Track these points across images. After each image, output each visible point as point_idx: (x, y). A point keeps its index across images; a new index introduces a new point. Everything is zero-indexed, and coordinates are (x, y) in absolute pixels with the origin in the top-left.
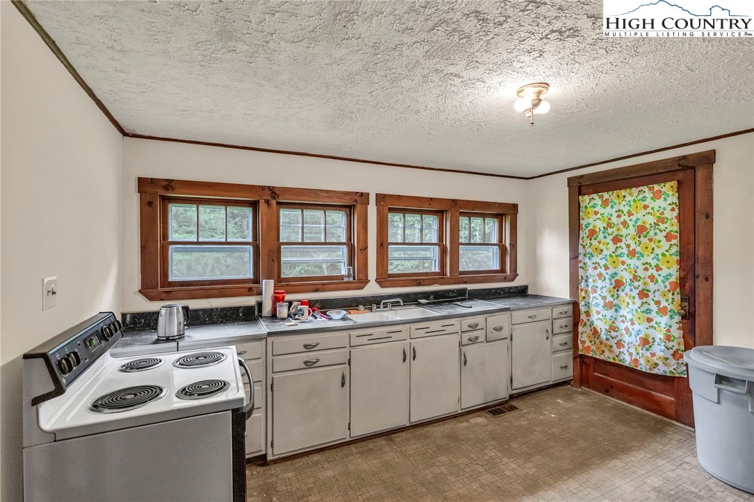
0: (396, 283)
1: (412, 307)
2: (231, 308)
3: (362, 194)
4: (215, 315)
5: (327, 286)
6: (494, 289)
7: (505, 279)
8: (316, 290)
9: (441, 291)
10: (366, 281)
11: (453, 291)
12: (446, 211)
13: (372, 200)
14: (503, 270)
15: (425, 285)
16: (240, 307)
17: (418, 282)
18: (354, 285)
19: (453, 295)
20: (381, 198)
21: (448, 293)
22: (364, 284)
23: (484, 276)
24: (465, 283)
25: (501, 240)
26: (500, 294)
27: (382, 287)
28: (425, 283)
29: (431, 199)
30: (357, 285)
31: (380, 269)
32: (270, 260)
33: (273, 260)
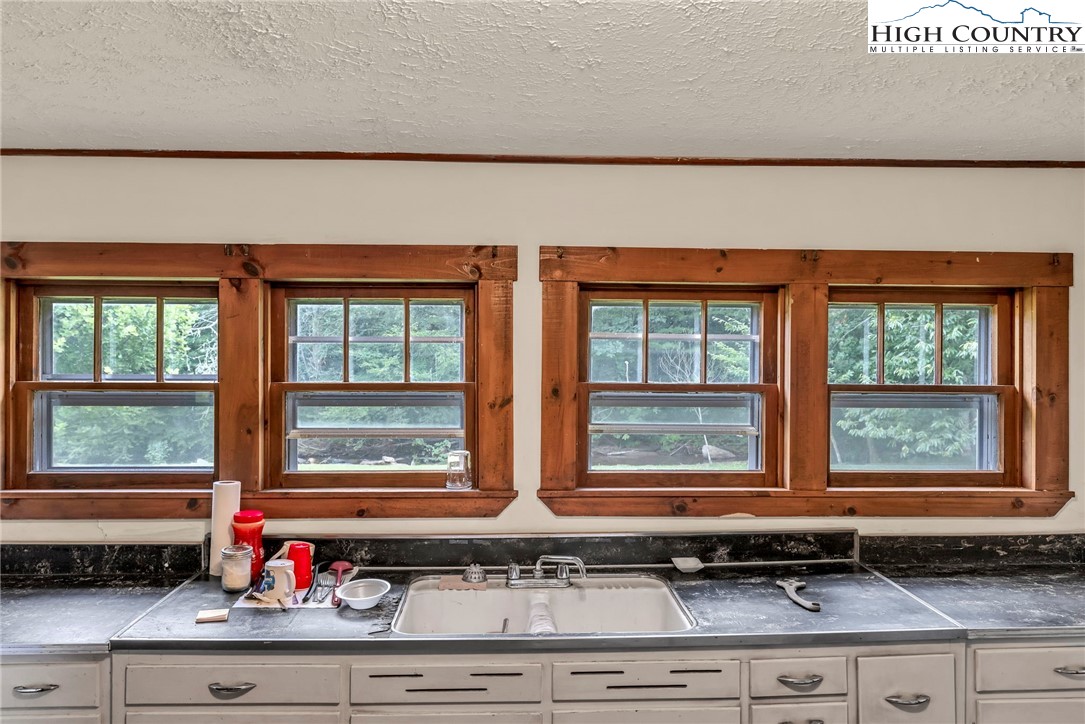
0: (603, 504)
1: (644, 579)
2: (143, 548)
3: (494, 251)
4: (107, 562)
5: (391, 504)
6: (969, 539)
7: (1017, 508)
8: (361, 514)
9: (757, 536)
10: (508, 494)
11: (800, 537)
12: (783, 286)
13: (529, 266)
14: (1013, 475)
15: (699, 514)
16: (166, 547)
17: (677, 502)
18: (469, 505)
19: (803, 548)
20: (555, 259)
21: (783, 544)
22: (502, 501)
23: (926, 495)
24: (852, 512)
25: (1007, 373)
26: (992, 554)
27: (558, 513)
28: (698, 507)
29: (723, 253)
30: (480, 503)
31: (550, 460)
32: (243, 431)
33: (249, 432)
